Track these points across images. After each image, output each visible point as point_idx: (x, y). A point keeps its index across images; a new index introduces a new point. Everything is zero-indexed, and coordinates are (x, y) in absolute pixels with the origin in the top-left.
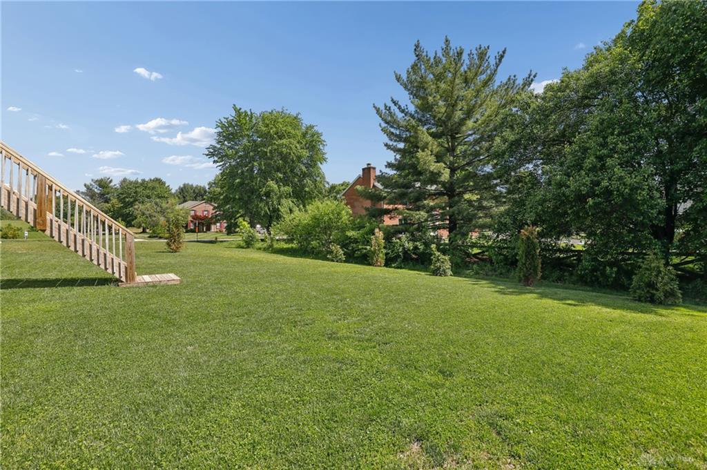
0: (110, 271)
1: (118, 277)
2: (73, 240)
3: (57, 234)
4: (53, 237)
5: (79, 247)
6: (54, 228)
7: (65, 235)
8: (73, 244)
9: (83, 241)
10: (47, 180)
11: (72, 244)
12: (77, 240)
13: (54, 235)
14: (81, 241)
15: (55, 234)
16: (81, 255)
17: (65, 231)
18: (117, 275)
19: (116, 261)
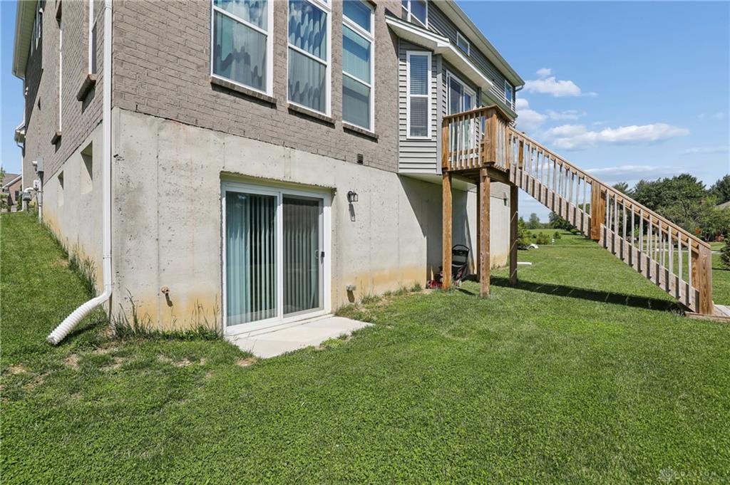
0: (673, 293)
1: (684, 303)
2: (628, 252)
3: (611, 244)
4: (607, 248)
5: (635, 260)
6: (607, 238)
7: (619, 246)
8: (628, 256)
9: (639, 253)
10: (602, 186)
11: (626, 256)
12: (633, 252)
13: (607, 246)
14: (637, 254)
15: (609, 244)
16: (637, 270)
17: (619, 242)
18: (683, 300)
19: (682, 283)
